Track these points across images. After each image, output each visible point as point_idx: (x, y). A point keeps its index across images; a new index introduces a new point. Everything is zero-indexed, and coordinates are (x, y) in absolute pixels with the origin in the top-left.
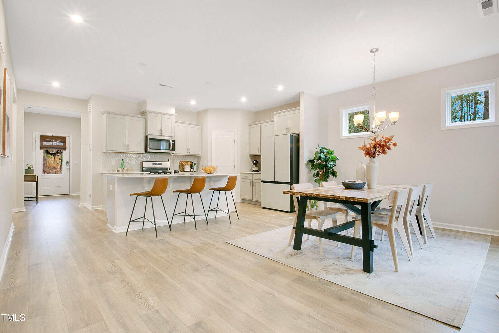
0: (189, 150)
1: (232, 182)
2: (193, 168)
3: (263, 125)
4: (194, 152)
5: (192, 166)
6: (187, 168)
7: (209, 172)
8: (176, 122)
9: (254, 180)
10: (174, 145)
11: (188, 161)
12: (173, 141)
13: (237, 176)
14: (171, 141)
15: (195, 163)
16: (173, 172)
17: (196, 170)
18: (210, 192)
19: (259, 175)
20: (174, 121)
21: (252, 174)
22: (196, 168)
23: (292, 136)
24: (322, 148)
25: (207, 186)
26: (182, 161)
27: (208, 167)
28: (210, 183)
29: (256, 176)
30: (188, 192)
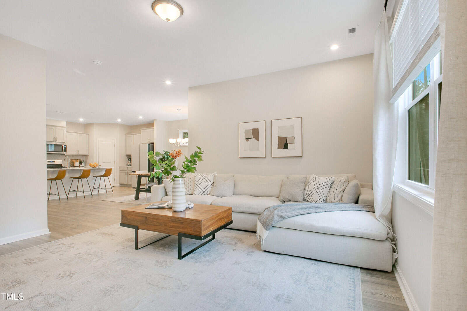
0: (78, 151)
1: (108, 173)
2: (82, 164)
3: (134, 135)
4: (81, 153)
5: (81, 163)
6: (77, 164)
7: (93, 166)
8: (67, 132)
9: (128, 171)
10: (66, 148)
11: (78, 159)
12: (65, 145)
13: (111, 169)
14: (63, 145)
15: (83, 161)
16: (68, 167)
17: (84, 166)
18: (94, 178)
19: (130, 168)
20: (65, 132)
21: (127, 168)
22: (84, 164)
23: (149, 145)
24: (166, 152)
25: (91, 175)
26: (72, 159)
27: (93, 164)
28: (94, 173)
29: (129, 169)
30: (79, 178)
